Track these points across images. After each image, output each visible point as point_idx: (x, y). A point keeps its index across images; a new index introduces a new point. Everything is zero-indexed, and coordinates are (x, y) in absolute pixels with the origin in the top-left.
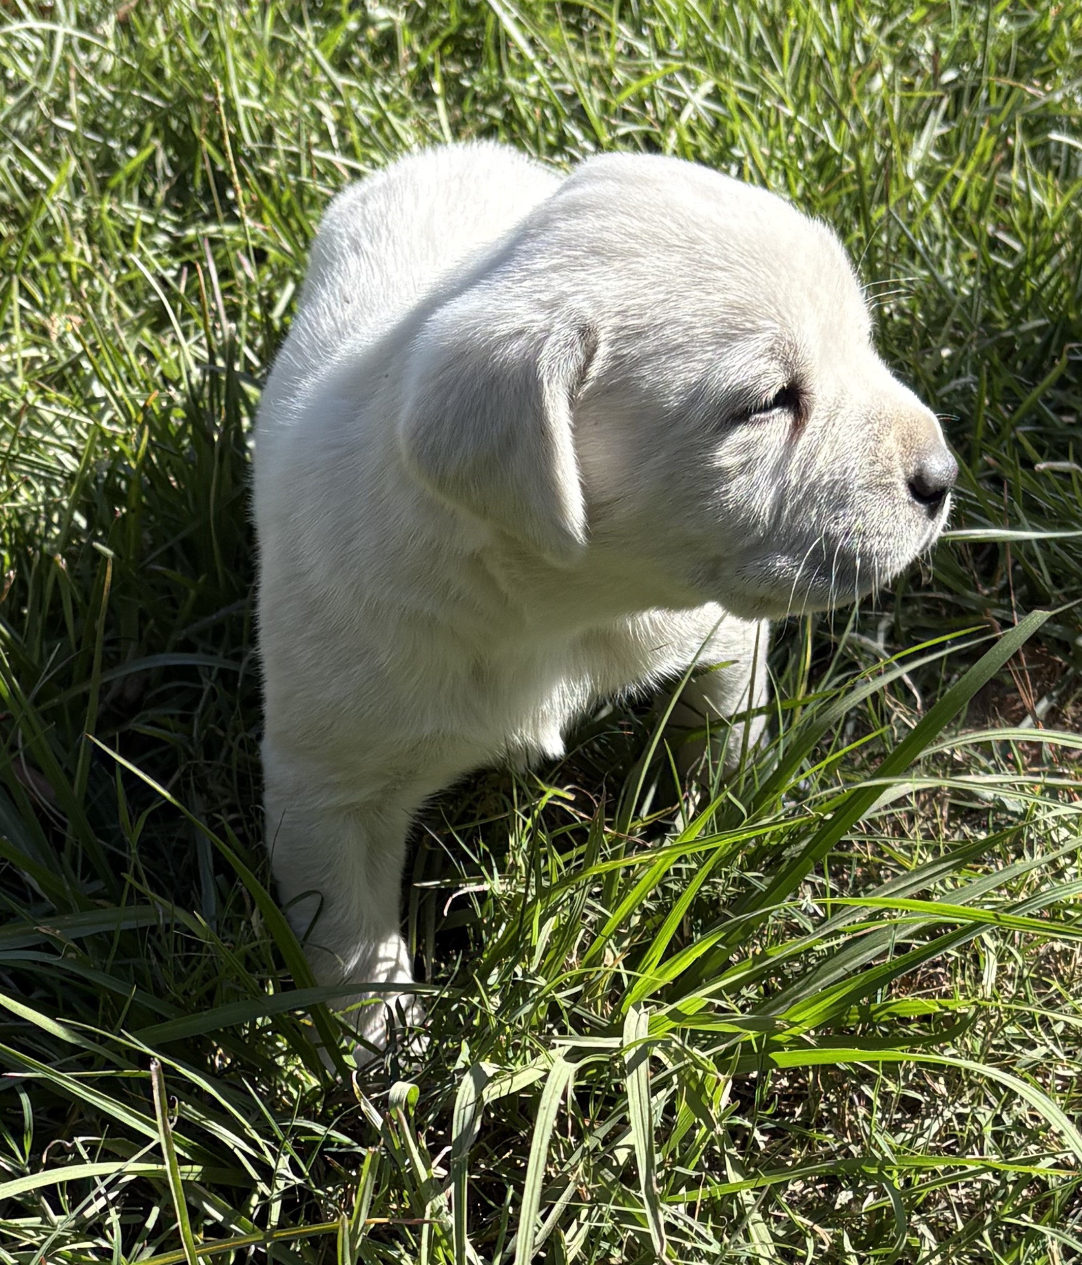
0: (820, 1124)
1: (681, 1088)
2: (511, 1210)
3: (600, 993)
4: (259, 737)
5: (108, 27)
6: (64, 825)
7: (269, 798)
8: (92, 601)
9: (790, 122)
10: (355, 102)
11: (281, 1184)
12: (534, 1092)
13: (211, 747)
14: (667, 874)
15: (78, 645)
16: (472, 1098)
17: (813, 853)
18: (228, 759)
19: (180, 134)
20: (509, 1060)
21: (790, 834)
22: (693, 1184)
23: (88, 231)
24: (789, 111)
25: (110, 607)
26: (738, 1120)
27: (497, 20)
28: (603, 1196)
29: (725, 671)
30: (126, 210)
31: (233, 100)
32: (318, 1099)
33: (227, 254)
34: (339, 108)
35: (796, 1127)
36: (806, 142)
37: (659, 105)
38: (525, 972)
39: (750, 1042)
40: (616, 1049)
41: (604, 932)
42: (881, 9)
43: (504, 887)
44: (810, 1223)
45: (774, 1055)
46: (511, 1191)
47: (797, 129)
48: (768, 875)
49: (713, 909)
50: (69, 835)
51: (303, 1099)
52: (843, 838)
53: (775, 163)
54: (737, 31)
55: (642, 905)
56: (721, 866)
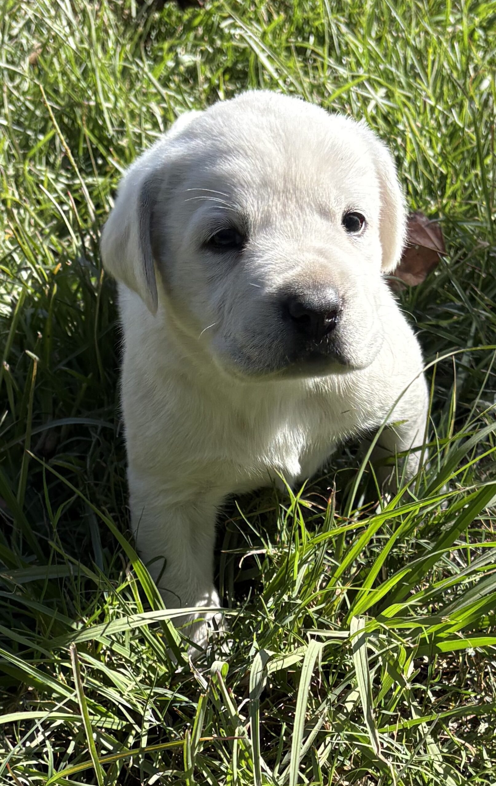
0: (467, 687)
1: (384, 665)
2: (284, 738)
3: (333, 613)
4: (126, 465)
5: (25, 66)
6: (12, 522)
7: (132, 501)
8: (25, 390)
9: (433, 109)
10: (172, 104)
11: (147, 725)
12: (297, 669)
13: (98, 474)
14: (371, 541)
15: (17, 418)
16: (261, 668)
17: (459, 526)
18: (108, 480)
19: (70, 126)
20: (282, 650)
21: (446, 516)
22: (393, 720)
23: (16, 182)
24: (432, 102)
25: (35, 395)
26: (418, 686)
27: (257, 57)
28: (339, 729)
29: (402, 426)
30: (40, 171)
31: (101, 104)
32: (167, 680)
33: (100, 193)
34: (164, 109)
35: (453, 688)
36: (442, 122)
37: (354, 105)
38: (290, 598)
39: (425, 638)
40: (346, 638)
41: (336, 575)
42: (484, 47)
43: (275, 552)
44: (463, 742)
45: (439, 645)
46: (285, 726)
47: (436, 112)
48: (433, 542)
49: (400, 563)
50: (15, 528)
51: (158, 680)
52: (476, 518)
53: (424, 132)
54: (399, 60)
55: (356, 560)
56: (404, 536)
